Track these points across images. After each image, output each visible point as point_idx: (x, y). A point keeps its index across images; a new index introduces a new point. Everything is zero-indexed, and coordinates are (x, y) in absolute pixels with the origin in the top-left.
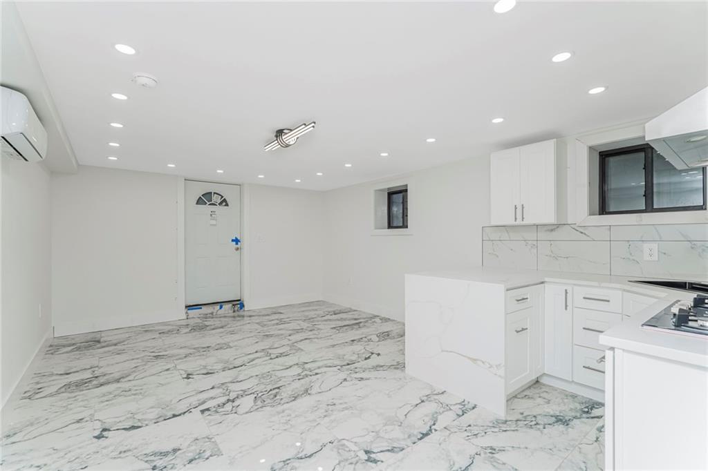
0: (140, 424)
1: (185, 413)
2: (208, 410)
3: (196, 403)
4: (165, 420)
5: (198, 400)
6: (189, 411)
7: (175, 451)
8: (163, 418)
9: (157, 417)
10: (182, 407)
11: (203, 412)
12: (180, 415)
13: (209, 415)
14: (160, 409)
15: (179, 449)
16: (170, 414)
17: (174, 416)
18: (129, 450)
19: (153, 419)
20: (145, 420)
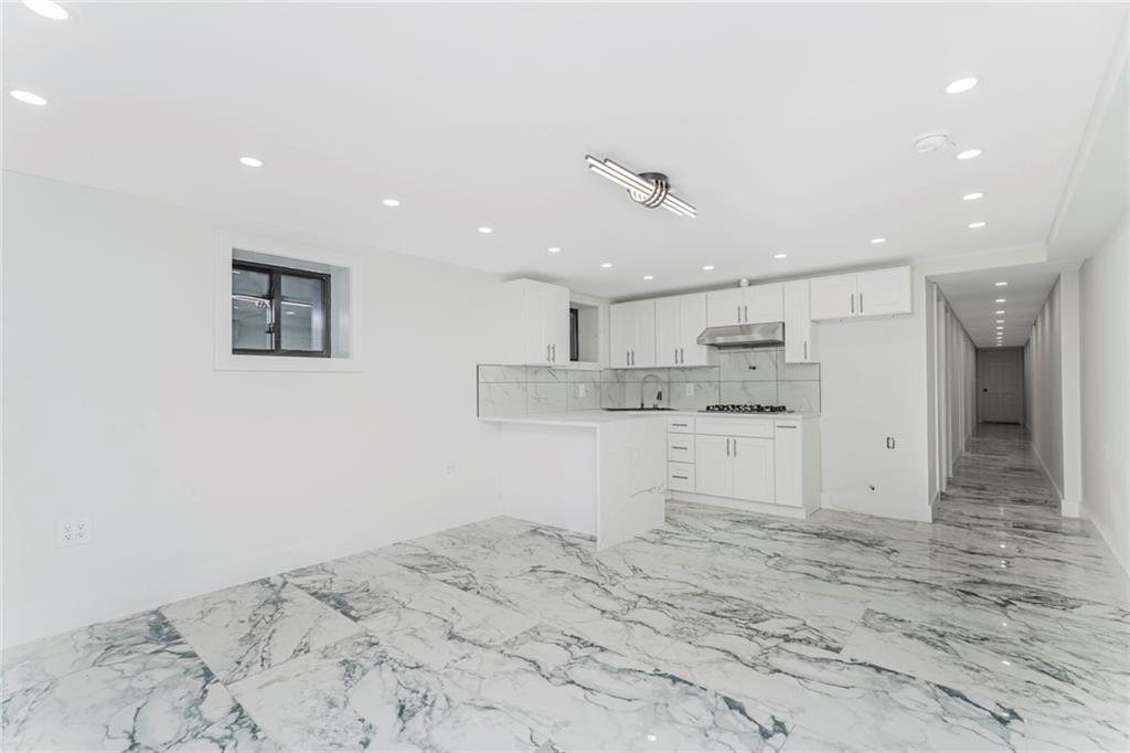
0: (939, 691)
1: (860, 664)
2: (828, 648)
3: (832, 667)
4: (896, 673)
5: (823, 668)
6: (853, 662)
7: (910, 636)
8: (899, 677)
9: (904, 685)
10: (857, 675)
11: (837, 651)
12: (870, 666)
13: (834, 641)
14: (892, 695)
15: (905, 634)
16: (884, 677)
17: (879, 669)
18: (965, 667)
19: (913, 685)
20: (927, 692)
